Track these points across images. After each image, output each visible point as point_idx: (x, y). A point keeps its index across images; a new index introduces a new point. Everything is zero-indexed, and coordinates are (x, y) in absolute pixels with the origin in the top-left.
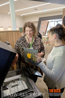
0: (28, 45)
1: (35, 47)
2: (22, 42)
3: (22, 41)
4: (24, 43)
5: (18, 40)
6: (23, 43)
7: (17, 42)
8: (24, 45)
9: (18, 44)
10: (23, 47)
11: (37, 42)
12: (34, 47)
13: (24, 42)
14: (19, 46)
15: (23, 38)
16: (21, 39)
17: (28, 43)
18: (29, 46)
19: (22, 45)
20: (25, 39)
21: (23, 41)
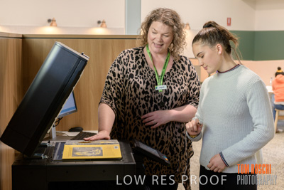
0: (151, 75)
1: (172, 86)
2: (135, 64)
3: (134, 61)
4: (140, 67)
5: (120, 58)
6: (137, 68)
7: (119, 62)
8: (141, 74)
9: (121, 67)
10: (136, 80)
11: (179, 71)
12: (169, 84)
13: (140, 64)
14: (124, 76)
15: (137, 53)
16: (132, 55)
17: (152, 71)
18: (154, 79)
19: (134, 74)
20: (143, 55)
21: (136, 60)
